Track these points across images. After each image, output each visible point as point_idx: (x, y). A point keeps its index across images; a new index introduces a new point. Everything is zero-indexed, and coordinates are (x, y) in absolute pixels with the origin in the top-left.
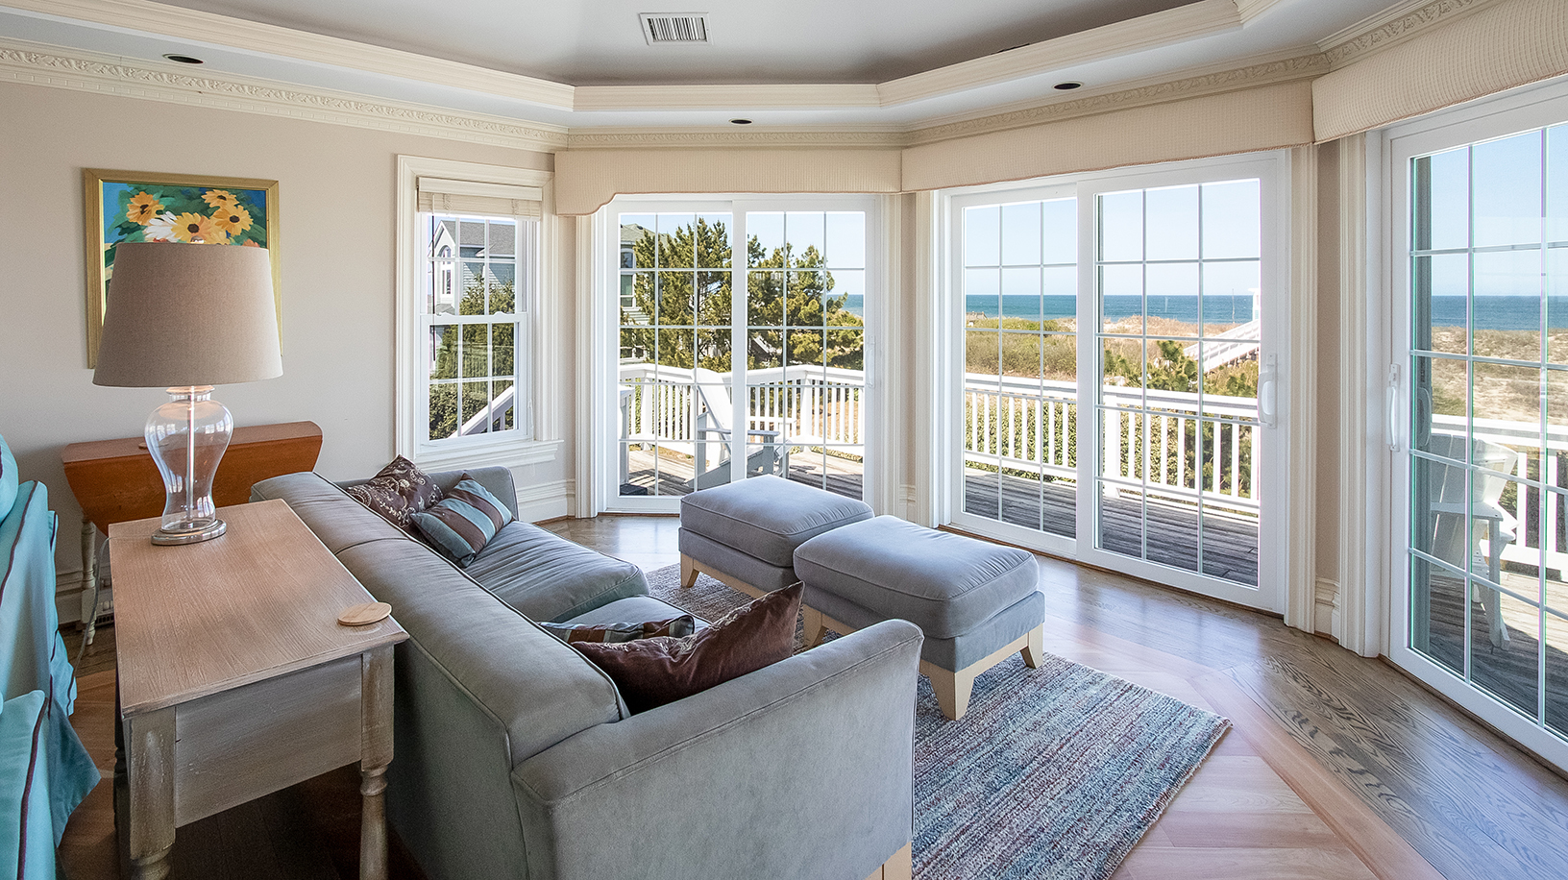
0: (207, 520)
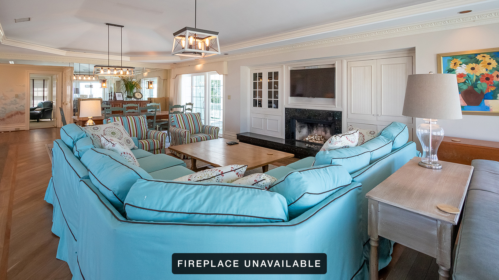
0: (435, 163)
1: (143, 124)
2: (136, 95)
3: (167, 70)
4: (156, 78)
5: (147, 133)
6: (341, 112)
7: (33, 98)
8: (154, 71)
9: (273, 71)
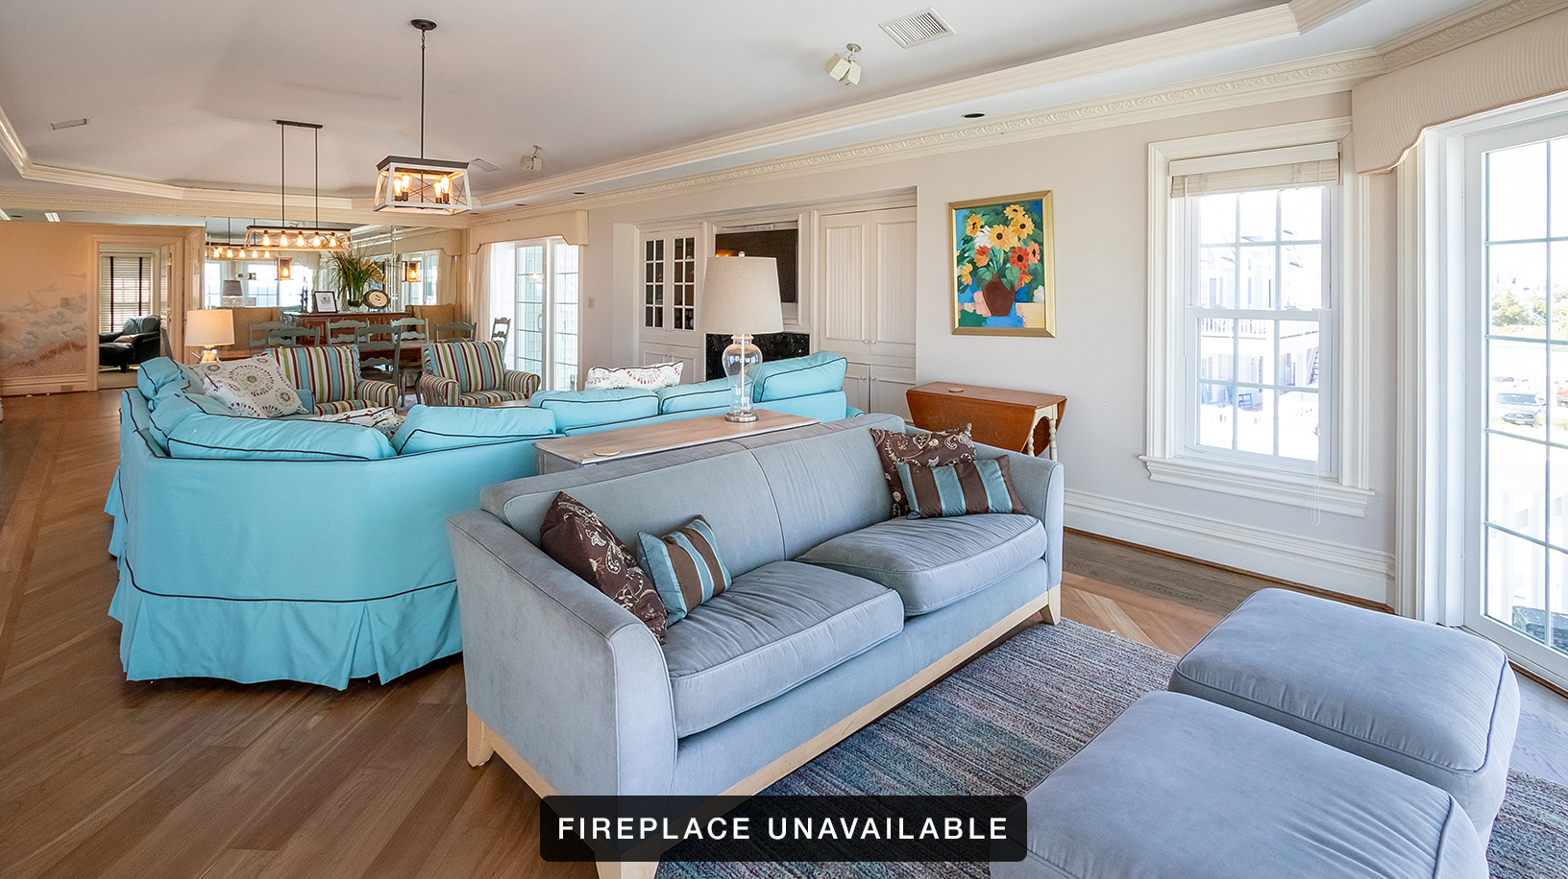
1: (348, 367)
2: (372, 298)
3: (460, 231)
4: (436, 252)
5: (356, 388)
6: (808, 335)
7: (112, 308)
8: (421, 235)
9: (684, 236)
